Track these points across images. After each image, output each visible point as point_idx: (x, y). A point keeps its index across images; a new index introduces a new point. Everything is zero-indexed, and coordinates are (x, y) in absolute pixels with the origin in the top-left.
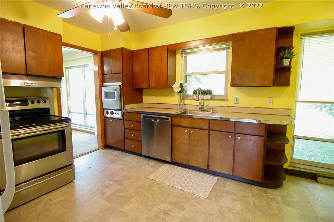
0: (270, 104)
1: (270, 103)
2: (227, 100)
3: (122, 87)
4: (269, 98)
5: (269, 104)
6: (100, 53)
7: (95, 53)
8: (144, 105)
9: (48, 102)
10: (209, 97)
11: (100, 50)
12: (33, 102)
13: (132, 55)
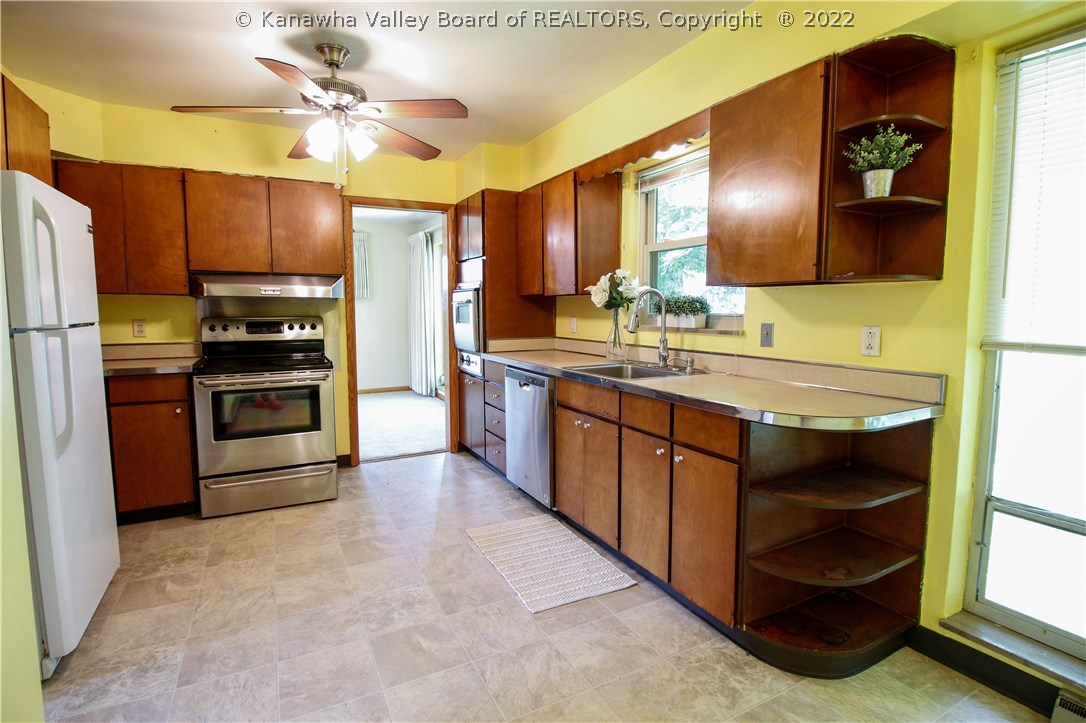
0: (872, 352)
1: (870, 347)
2: (743, 333)
3: (481, 292)
4: (868, 329)
5: (867, 352)
6: (452, 209)
7: (442, 208)
8: (557, 344)
9: (320, 328)
10: (691, 321)
11: (454, 200)
12: (291, 328)
13: (517, 204)
